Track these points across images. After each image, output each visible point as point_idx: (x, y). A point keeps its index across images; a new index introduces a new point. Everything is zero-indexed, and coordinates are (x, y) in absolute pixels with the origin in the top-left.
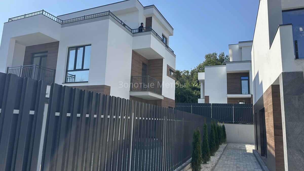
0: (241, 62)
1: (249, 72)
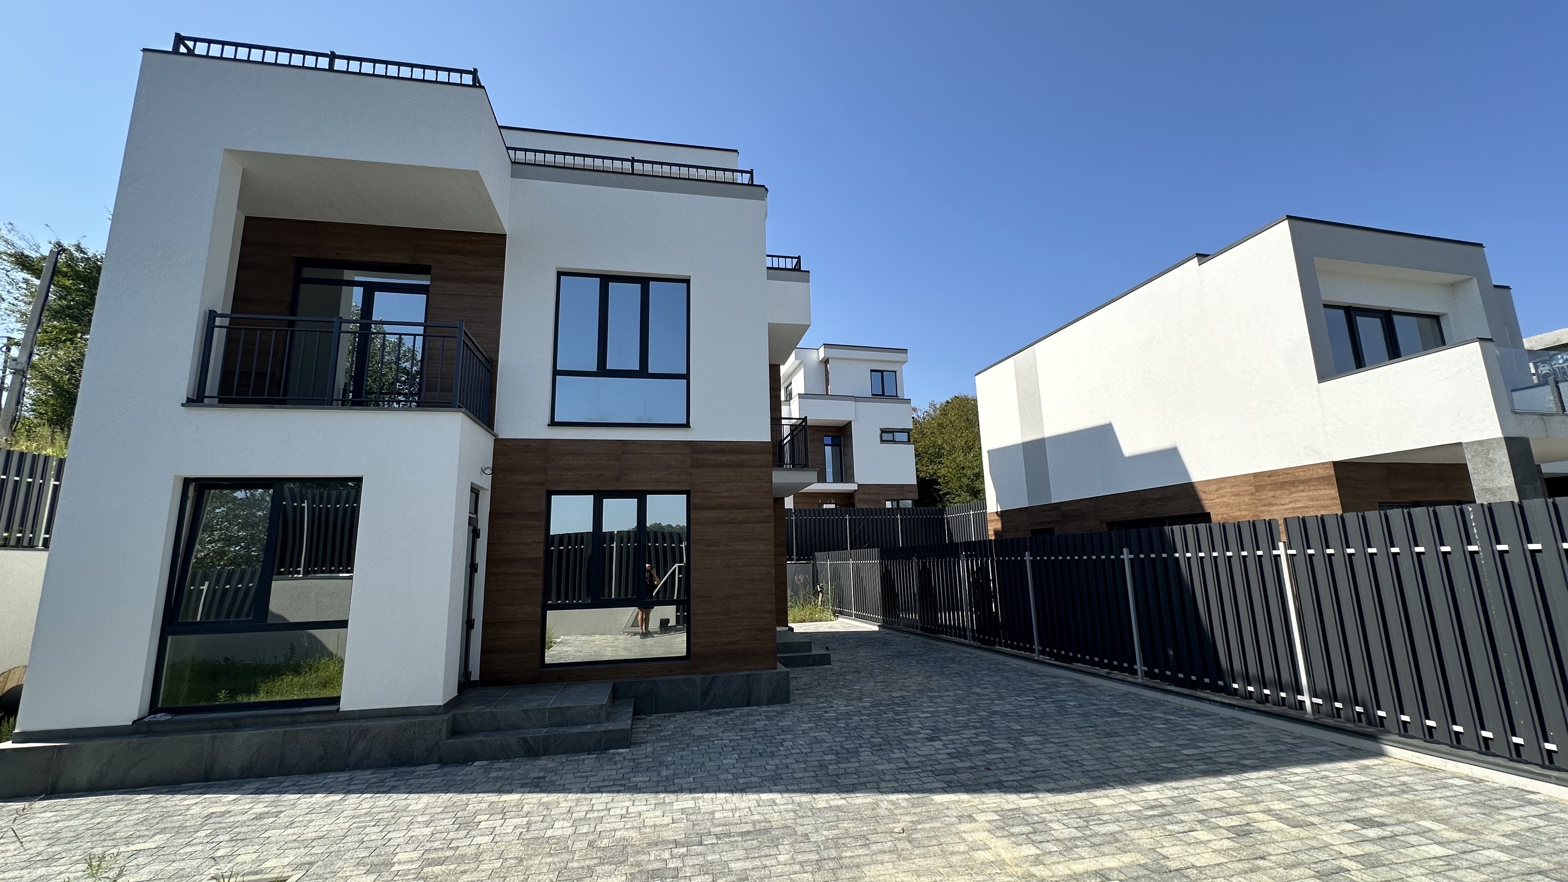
0: (826, 396)
1: (849, 425)
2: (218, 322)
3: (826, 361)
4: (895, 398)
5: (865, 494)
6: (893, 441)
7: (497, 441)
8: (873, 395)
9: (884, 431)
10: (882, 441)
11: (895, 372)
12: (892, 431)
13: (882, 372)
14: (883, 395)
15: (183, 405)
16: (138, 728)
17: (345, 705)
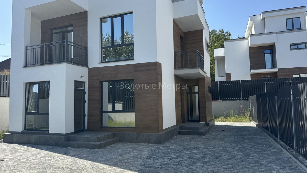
0: (265, 34)
1: (274, 44)
2: (28, 48)
3: (264, 19)
4: (300, 29)
5: (282, 72)
6: (297, 49)
7: (89, 69)
8: (287, 30)
9: (291, 45)
10: (291, 49)
11: (300, 17)
12: (297, 44)
13: (292, 19)
14: (293, 29)
15: (23, 67)
16: (22, 132)
17: (50, 132)
